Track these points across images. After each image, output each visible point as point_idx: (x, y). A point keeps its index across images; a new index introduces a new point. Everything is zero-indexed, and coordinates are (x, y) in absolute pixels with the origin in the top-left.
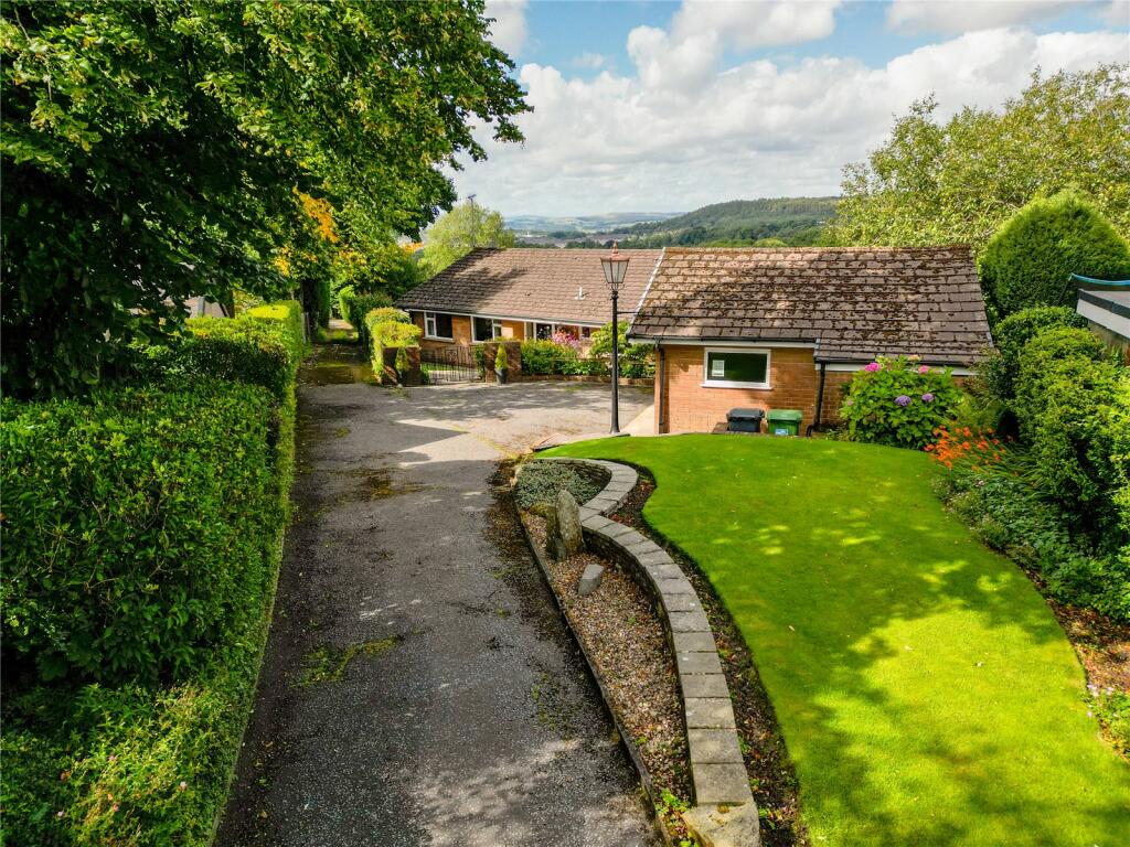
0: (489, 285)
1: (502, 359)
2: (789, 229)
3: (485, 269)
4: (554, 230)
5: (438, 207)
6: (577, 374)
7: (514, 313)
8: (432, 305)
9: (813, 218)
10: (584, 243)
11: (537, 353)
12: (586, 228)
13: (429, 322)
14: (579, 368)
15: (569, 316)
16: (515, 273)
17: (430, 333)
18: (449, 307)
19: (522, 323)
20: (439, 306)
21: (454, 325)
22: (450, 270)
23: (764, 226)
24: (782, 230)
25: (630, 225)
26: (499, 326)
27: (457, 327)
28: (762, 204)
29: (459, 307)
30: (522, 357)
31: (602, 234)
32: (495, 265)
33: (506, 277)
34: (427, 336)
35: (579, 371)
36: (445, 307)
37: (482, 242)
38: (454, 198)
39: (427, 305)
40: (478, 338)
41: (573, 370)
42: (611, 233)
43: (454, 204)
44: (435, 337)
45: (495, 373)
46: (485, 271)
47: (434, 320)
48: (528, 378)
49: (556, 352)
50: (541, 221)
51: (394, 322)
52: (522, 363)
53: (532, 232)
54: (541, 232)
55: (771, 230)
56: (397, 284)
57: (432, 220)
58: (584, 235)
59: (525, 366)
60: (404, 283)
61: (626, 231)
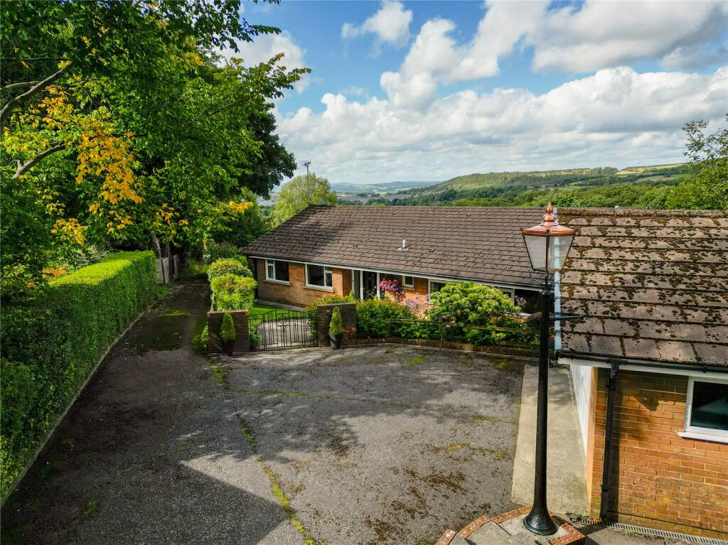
0: (321, 237)
1: (337, 323)
2: (510, 192)
3: (318, 222)
4: (360, 192)
5: (282, 174)
6: (415, 337)
7: (344, 262)
8: (273, 254)
9: (524, 185)
10: (378, 200)
11: (373, 315)
12: (380, 191)
13: (270, 268)
14: (418, 331)
15: (394, 267)
16: (343, 226)
17: (270, 277)
18: (286, 256)
19: (351, 270)
20: (277, 254)
21: (290, 271)
22: (289, 222)
23: (493, 190)
24: (505, 192)
25: (408, 189)
26: (330, 272)
27: (293, 272)
28: (492, 176)
29: (295, 256)
30: (358, 320)
31: (391, 194)
32: (325, 219)
33: (335, 230)
34: (267, 278)
35: (418, 334)
36: (283, 256)
37: (315, 200)
38: (294, 167)
39: (268, 254)
40: (311, 282)
41: (411, 333)
42: (396, 194)
43: (294, 172)
44: (274, 280)
45: (328, 337)
46: (317, 224)
47: (273, 265)
48: (363, 341)
49: (393, 314)
50: (352, 187)
51: (232, 275)
52: (357, 326)
53: (346, 193)
54: (352, 194)
55: (498, 192)
56: (247, 233)
57: (277, 183)
58: (379, 195)
59: (360, 329)
60: (253, 232)
61: (405, 193)
